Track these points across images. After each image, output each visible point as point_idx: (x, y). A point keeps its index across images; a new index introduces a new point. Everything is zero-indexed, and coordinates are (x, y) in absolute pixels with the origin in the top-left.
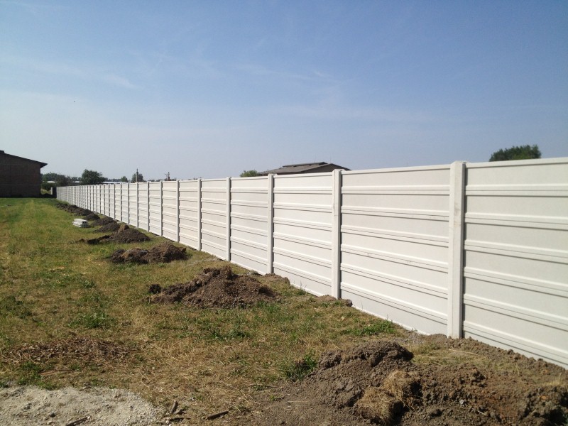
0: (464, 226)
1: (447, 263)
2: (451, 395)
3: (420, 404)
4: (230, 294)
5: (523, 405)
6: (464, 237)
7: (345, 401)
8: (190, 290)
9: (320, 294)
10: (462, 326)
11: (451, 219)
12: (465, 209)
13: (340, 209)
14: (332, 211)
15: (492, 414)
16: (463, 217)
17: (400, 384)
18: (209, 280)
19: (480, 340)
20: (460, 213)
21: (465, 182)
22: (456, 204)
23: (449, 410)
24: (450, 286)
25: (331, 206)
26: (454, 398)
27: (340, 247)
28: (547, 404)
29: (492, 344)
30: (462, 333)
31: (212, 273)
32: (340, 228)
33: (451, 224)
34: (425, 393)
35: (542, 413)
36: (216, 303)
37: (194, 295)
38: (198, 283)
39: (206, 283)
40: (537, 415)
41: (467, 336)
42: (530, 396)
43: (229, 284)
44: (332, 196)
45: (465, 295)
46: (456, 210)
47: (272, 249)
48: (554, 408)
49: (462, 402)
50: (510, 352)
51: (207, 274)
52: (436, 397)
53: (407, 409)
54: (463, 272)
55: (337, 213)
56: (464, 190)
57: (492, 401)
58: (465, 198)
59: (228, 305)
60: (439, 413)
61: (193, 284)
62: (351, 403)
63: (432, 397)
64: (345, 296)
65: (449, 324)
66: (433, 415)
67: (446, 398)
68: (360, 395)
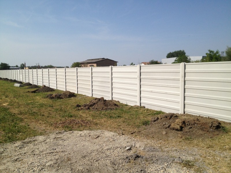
0: (185, 81)
1: (179, 93)
2: (193, 123)
3: (186, 126)
4: (106, 106)
5: (210, 125)
6: (185, 84)
7: (167, 127)
8: (91, 106)
9: (132, 105)
10: (184, 110)
11: (181, 80)
12: (185, 77)
13: (140, 77)
14: (137, 78)
15: (204, 127)
16: (185, 79)
17: (180, 122)
18: (98, 102)
19: (190, 114)
20: (183, 78)
21: (185, 69)
22: (182, 75)
23: (193, 127)
24: (180, 99)
25: (137, 76)
26: (194, 124)
27: (140, 90)
28: (216, 124)
29: (194, 114)
30: (184, 112)
31: (98, 100)
32: (140, 83)
33: (181, 81)
34: (187, 123)
35: (215, 126)
36: (102, 109)
37: (93, 107)
38: (94, 103)
39: (97, 103)
40: (214, 127)
41: (186, 113)
42: (212, 123)
43: (104, 103)
44: (137, 74)
45: (185, 101)
46: (182, 77)
47: (112, 92)
48: (218, 125)
49: (196, 125)
50: (199, 116)
51: (96, 100)
52: (189, 124)
53: (183, 127)
54: (184, 95)
55: (139, 79)
56: (185, 71)
57: (203, 124)
58: (185, 73)
59: (106, 109)
60: (191, 128)
61: (92, 103)
62: (169, 127)
63: (188, 124)
64: (142, 105)
65: (180, 110)
66: (190, 128)
67: (192, 124)
68: (170, 125)
